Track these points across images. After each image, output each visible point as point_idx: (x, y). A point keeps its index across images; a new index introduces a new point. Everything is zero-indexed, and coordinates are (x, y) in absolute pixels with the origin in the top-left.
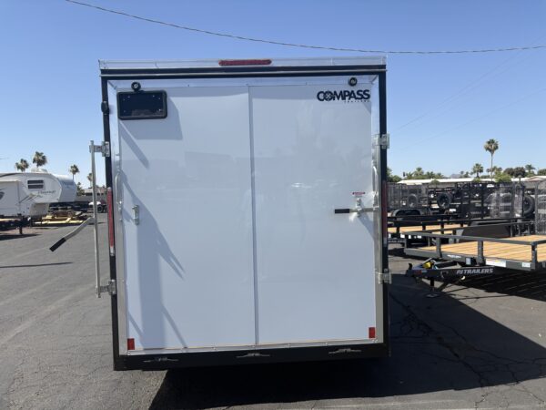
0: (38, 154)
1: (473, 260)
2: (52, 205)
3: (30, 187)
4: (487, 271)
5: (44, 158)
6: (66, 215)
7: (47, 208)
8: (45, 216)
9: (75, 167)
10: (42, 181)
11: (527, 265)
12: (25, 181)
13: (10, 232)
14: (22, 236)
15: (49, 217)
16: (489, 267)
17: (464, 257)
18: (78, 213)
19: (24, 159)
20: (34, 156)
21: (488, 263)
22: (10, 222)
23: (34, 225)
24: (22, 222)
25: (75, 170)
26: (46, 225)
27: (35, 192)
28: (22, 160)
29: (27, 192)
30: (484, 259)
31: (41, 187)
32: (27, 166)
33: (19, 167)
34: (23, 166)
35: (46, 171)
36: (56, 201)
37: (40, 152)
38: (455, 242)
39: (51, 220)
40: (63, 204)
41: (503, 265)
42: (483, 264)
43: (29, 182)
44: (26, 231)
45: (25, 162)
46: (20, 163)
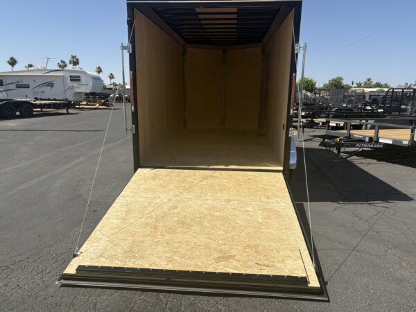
0: (73, 57)
1: (371, 139)
2: (86, 94)
3: (71, 80)
4: (378, 146)
5: (77, 60)
6: (95, 102)
7: (84, 97)
8: (82, 102)
9: (99, 68)
10: (79, 77)
11: (406, 143)
12: (68, 75)
13: (60, 111)
14: (68, 114)
15: (84, 103)
16: (381, 143)
17: (365, 137)
18: (103, 101)
19: (64, 60)
20: (70, 58)
21: (381, 141)
22: (60, 104)
23: (75, 108)
24: (68, 105)
25: (99, 70)
26: (83, 108)
27: (75, 84)
28: (62, 61)
29: (70, 84)
30: (378, 138)
31: (79, 80)
32: (66, 66)
33: (60, 66)
34: (63, 65)
35: (81, 69)
36: (88, 91)
37: (74, 55)
38: (366, 129)
39: (86, 105)
40: (93, 94)
41: (390, 142)
42: (377, 141)
43: (71, 76)
44: (70, 111)
45: (64, 62)
46: (61, 64)
